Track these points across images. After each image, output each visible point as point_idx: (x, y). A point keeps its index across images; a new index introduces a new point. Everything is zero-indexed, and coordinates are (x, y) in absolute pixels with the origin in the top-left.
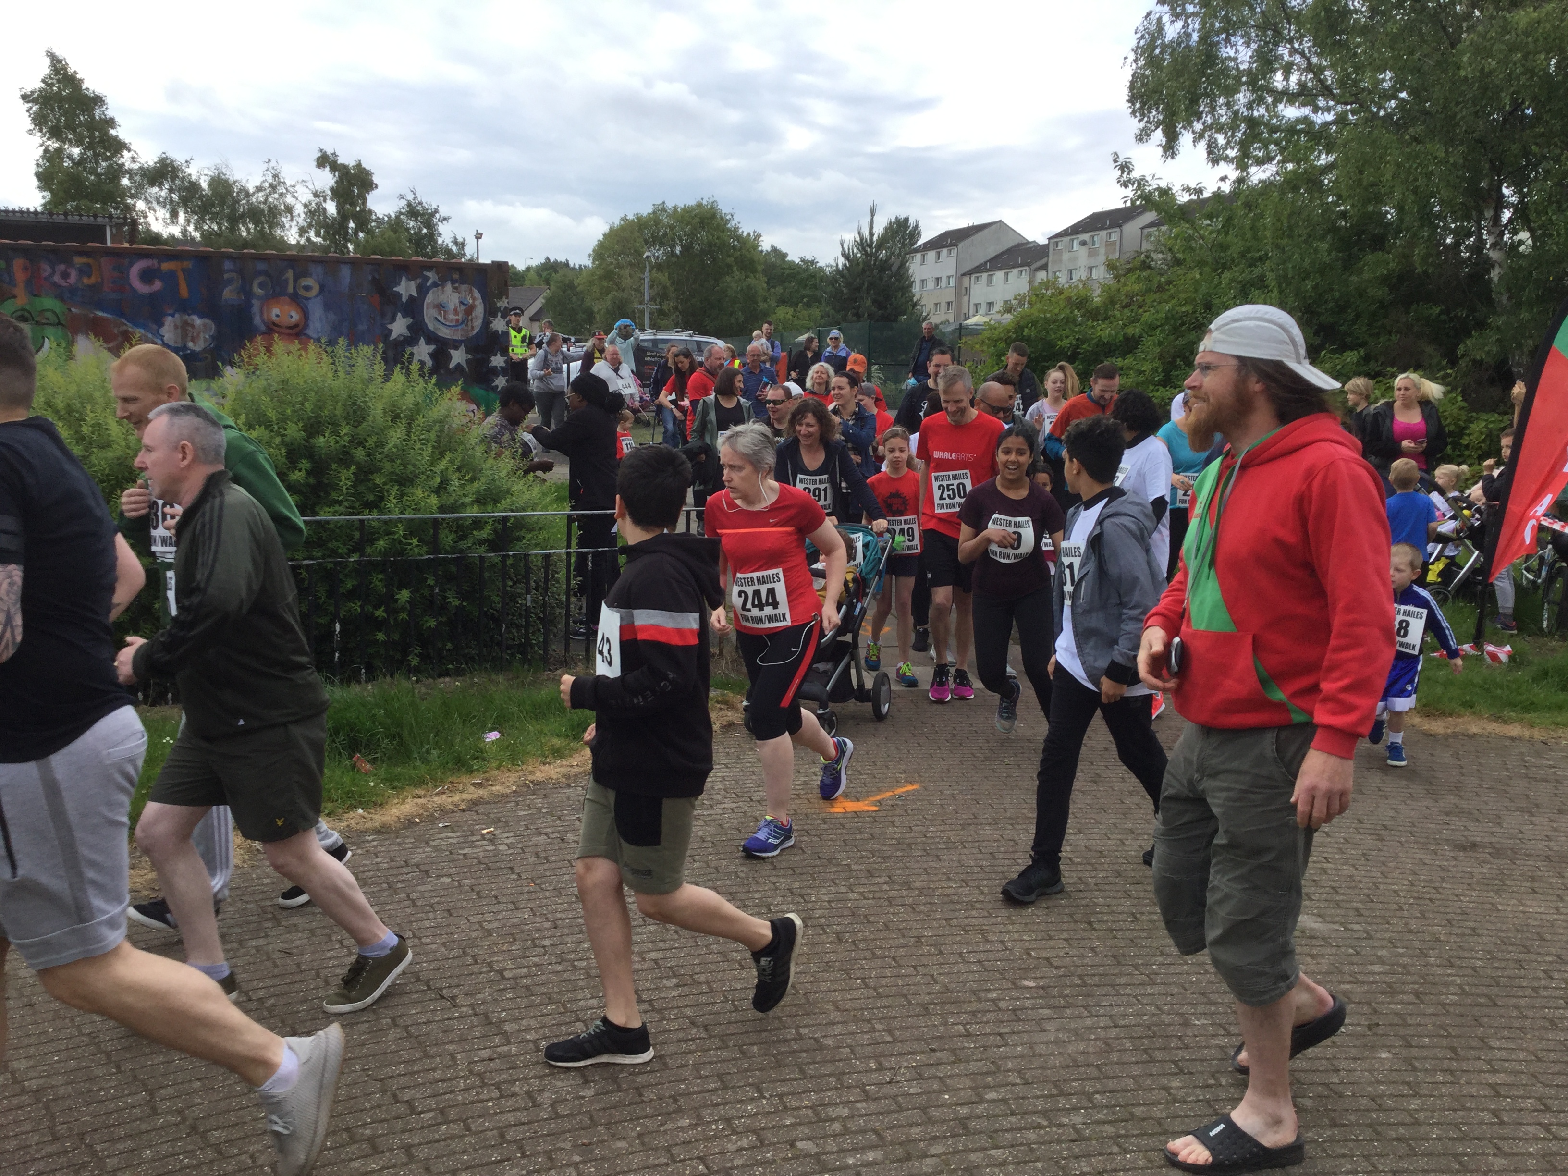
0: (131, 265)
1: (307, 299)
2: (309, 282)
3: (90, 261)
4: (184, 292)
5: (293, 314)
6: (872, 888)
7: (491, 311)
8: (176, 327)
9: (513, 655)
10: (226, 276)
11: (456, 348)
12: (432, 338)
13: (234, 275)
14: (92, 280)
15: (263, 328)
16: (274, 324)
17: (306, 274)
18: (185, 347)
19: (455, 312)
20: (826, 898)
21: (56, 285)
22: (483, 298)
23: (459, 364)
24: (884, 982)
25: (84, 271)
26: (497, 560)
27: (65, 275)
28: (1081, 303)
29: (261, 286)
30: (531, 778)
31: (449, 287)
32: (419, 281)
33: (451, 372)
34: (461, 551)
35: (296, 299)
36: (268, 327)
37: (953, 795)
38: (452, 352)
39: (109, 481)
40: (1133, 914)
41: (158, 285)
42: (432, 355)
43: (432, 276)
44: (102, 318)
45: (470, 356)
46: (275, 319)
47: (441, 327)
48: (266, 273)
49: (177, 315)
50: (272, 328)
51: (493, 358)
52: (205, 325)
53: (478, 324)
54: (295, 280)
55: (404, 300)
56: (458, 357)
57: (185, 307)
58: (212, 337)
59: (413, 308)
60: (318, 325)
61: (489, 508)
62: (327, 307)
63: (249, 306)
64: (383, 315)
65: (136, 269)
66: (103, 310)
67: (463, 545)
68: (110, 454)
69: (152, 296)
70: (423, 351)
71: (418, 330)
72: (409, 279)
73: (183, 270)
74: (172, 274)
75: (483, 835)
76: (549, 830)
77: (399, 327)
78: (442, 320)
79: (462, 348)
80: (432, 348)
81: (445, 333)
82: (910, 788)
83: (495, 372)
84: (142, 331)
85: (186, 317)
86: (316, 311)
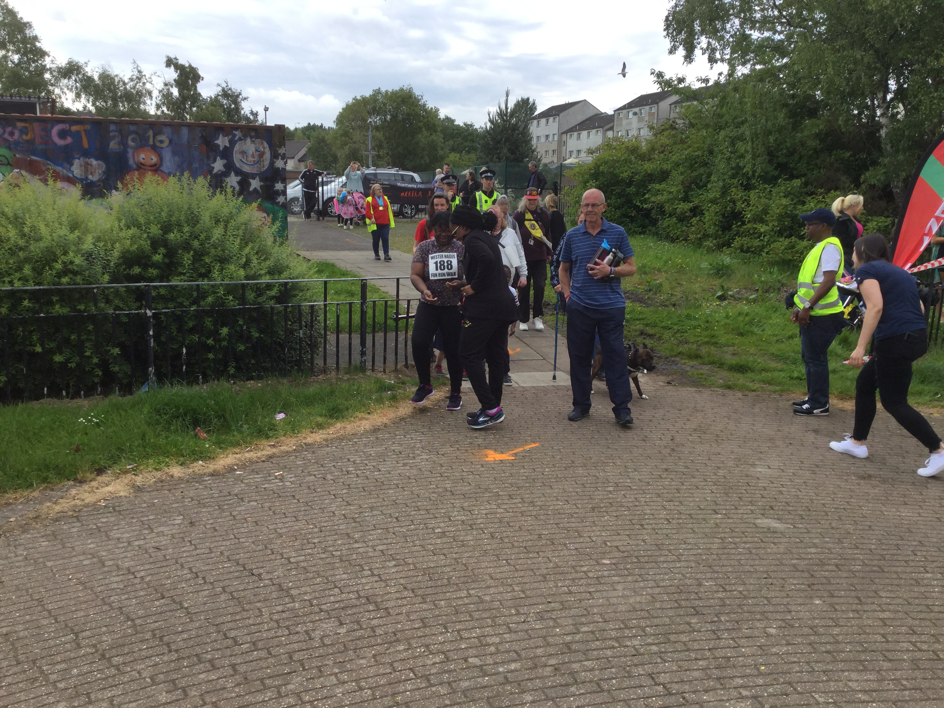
0: (52, 128)
1: (162, 148)
2: (163, 138)
3: (27, 125)
4: (86, 144)
5: (153, 157)
6: (512, 506)
7: (275, 156)
8: (81, 166)
9: (292, 367)
10: (111, 134)
11: (254, 179)
12: (238, 172)
13: (117, 134)
14: (28, 137)
15: (135, 166)
16: (141, 164)
17: (160, 133)
18: (87, 178)
19: (253, 156)
20: (484, 512)
21: (6, 140)
22: (270, 147)
23: (255, 189)
24: (520, 561)
25: (23, 131)
26: (282, 309)
27: (12, 134)
28: (634, 150)
29: (133, 140)
30: (304, 441)
31: (249, 140)
32: (230, 137)
33: (250, 193)
34: (259, 303)
35: (155, 148)
36: (138, 166)
37: (559, 450)
38: (251, 180)
39: (41, 261)
40: (667, 519)
41: (69, 140)
42: (239, 183)
43: (238, 134)
44: (36, 161)
45: (262, 183)
46: (142, 161)
47: (245, 166)
48: (136, 133)
49: (82, 159)
50: (141, 167)
51: (276, 185)
52: (99, 165)
53: (267, 163)
54: (154, 138)
55: (221, 149)
56: (255, 184)
57: (86, 154)
58: (104, 172)
59: (227, 154)
60: (168, 164)
61: (276, 277)
62: (174, 153)
63: (125, 152)
64: (208, 158)
65: (55, 131)
66: (35, 156)
67: (260, 300)
68: (42, 244)
69: (66, 146)
70: (233, 180)
71: (230, 167)
72: (224, 136)
73: (85, 130)
74: (78, 132)
75: (276, 476)
76: (316, 473)
77: (218, 165)
78: (244, 161)
79: (258, 178)
80: (239, 178)
81: (247, 169)
82: (533, 445)
83: (278, 193)
84: (60, 168)
85: (87, 160)
86: (167, 155)
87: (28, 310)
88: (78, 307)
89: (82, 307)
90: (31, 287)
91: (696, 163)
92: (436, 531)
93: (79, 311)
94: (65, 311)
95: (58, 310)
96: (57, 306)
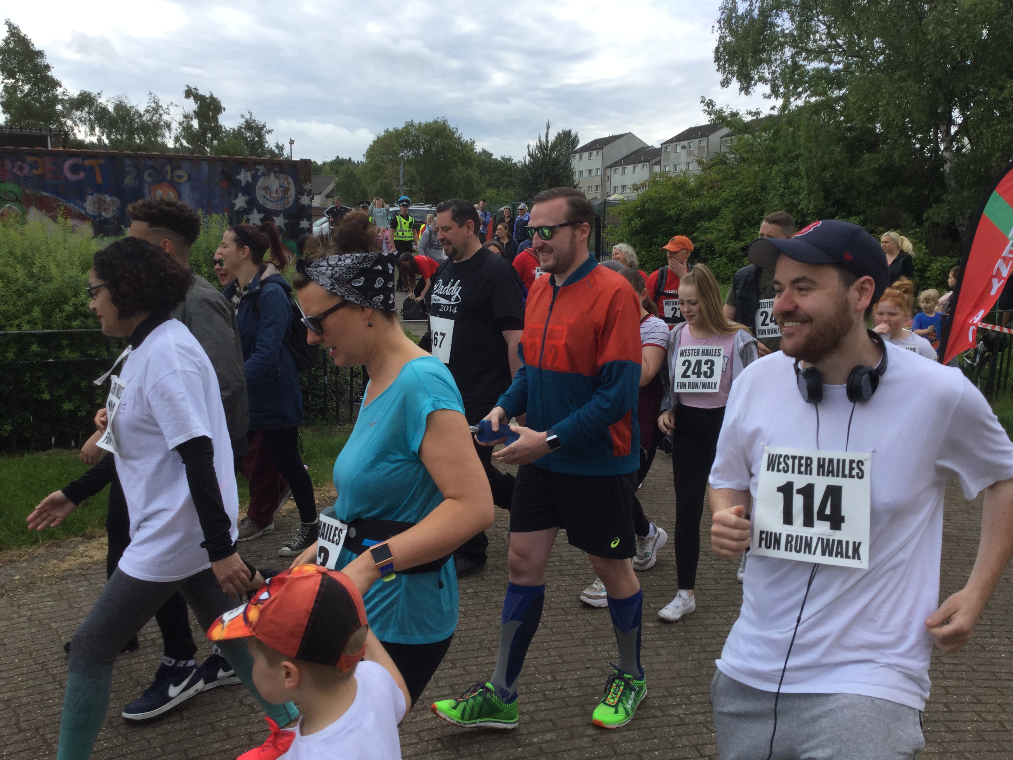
0: (64, 162)
1: (180, 184)
2: (181, 173)
3: (37, 159)
4: (99, 180)
5: (171, 193)
7: (300, 192)
8: (94, 202)
9: (316, 416)
10: (127, 169)
11: (278, 216)
12: (261, 209)
13: (132, 168)
14: (39, 172)
17: (179, 167)
18: (100, 215)
19: (277, 192)
21: (15, 175)
22: (295, 183)
24: (556, 625)
25: (33, 166)
27: (21, 169)
28: (682, 186)
29: (150, 175)
30: (328, 495)
31: (272, 176)
32: (253, 172)
35: (173, 184)
38: (275, 218)
39: (51, 303)
40: (716, 580)
41: (82, 175)
43: (261, 169)
44: (46, 197)
45: (286, 221)
47: (268, 202)
48: (153, 167)
49: (95, 195)
51: (301, 222)
52: (113, 201)
53: (291, 199)
54: (172, 172)
55: (243, 184)
56: (279, 221)
57: (99, 189)
58: (118, 209)
59: (249, 190)
62: (193, 189)
63: (141, 187)
64: (229, 194)
65: (67, 165)
66: (46, 191)
68: (52, 286)
69: (79, 181)
70: (256, 217)
71: (252, 204)
72: (247, 171)
73: (98, 165)
74: (92, 168)
77: (240, 202)
78: (268, 197)
79: (282, 215)
80: (262, 215)
81: (270, 206)
83: (303, 231)
84: (72, 205)
85: (101, 196)
86: (186, 191)
87: (36, 354)
88: (89, 352)
89: (93, 352)
90: (40, 330)
91: (748, 199)
92: (468, 591)
93: (90, 356)
94: (75, 356)
95: (68, 354)
96: (67, 351)
